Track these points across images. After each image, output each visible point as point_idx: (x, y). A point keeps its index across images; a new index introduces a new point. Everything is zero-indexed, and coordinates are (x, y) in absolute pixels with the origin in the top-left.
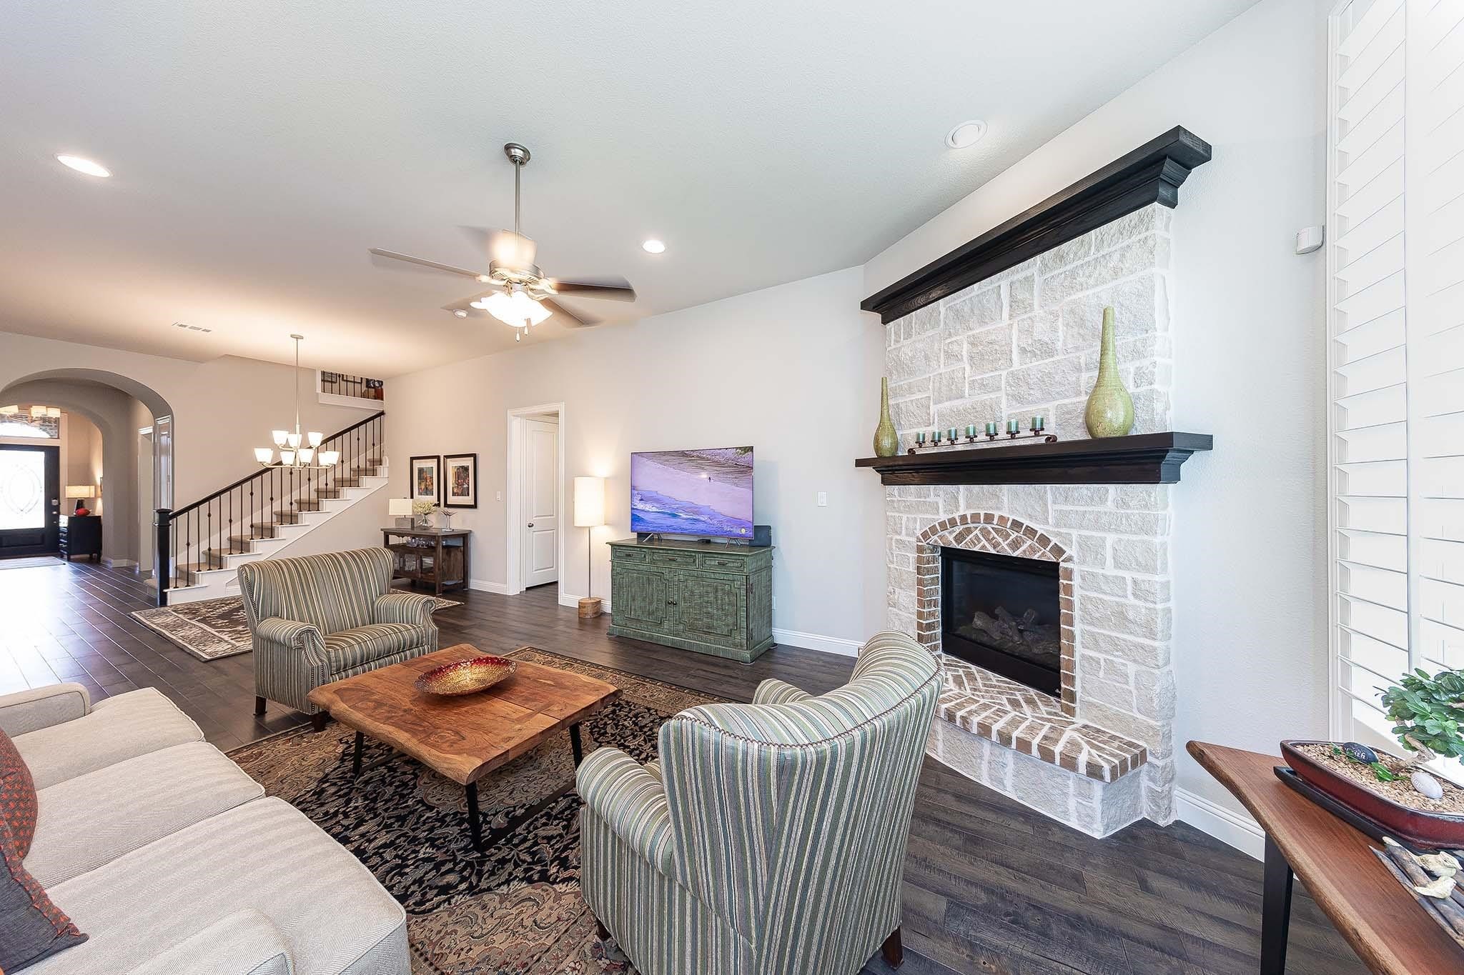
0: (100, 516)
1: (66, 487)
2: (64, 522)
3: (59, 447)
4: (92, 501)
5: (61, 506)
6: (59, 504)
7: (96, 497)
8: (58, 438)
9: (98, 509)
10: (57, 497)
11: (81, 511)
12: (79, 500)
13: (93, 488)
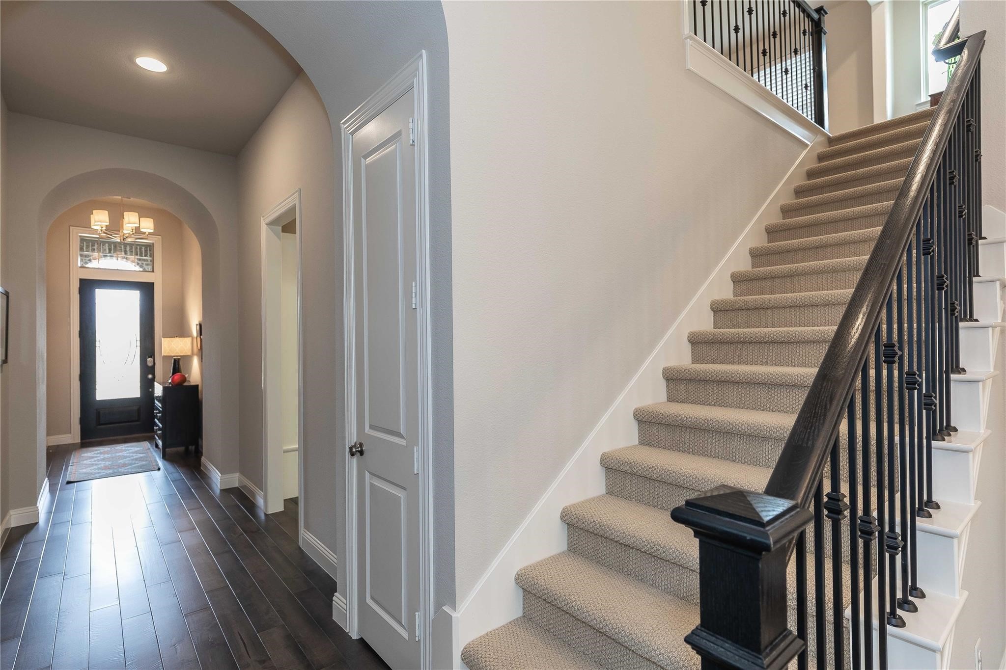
0: (197, 386)
1: (162, 339)
2: (158, 390)
3: (153, 284)
4: (188, 358)
5: (156, 367)
6: (154, 363)
7: (193, 354)
8: (153, 271)
9: (195, 373)
10: (152, 355)
11: (177, 377)
12: (175, 359)
13: (188, 340)
